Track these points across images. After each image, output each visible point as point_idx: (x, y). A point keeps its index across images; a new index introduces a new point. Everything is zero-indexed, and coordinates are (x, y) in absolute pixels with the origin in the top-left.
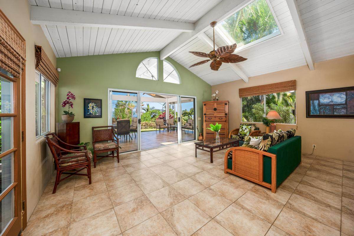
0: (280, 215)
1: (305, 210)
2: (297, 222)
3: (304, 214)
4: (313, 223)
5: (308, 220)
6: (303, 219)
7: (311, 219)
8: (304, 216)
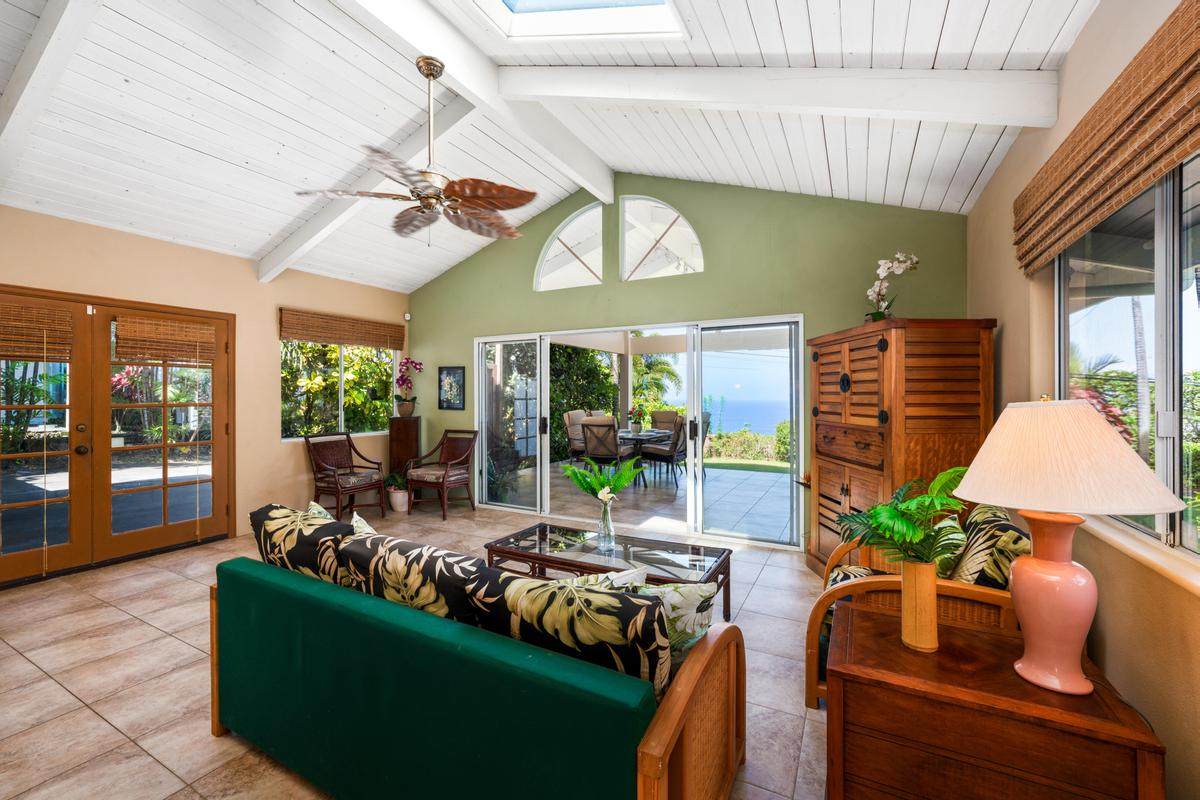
0: (105, 723)
1: (76, 786)
2: (52, 750)
3: (63, 776)
4: (17, 782)
5: (34, 777)
6: (48, 766)
7: (32, 784)
8: (57, 772)
